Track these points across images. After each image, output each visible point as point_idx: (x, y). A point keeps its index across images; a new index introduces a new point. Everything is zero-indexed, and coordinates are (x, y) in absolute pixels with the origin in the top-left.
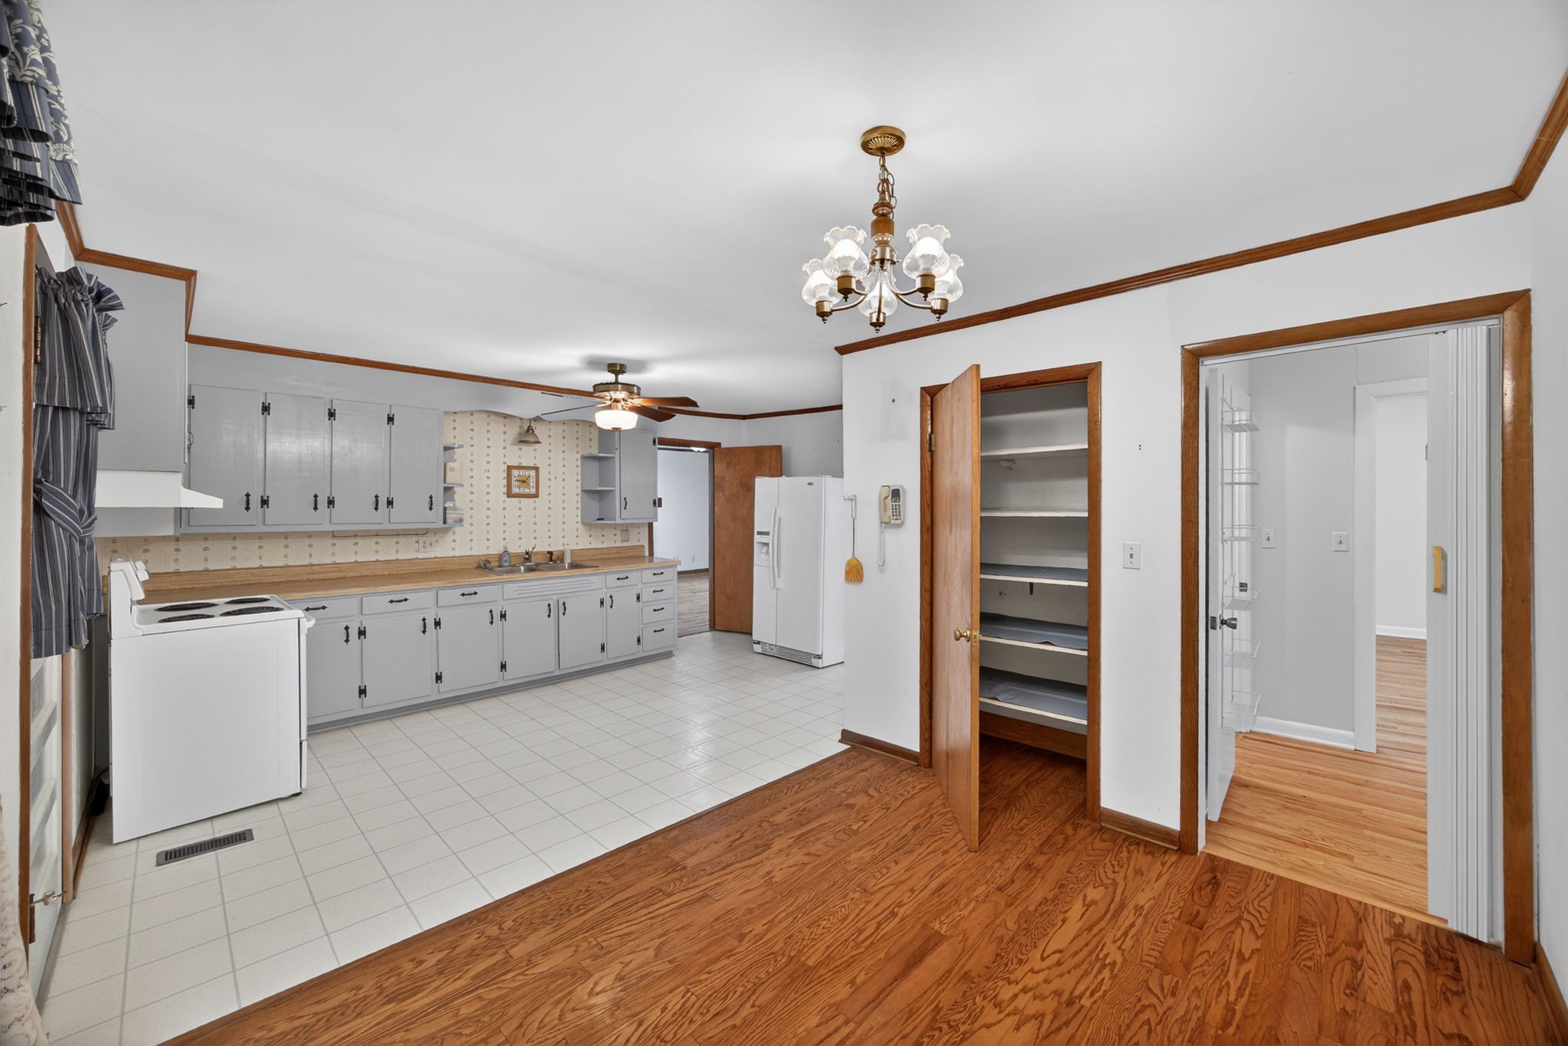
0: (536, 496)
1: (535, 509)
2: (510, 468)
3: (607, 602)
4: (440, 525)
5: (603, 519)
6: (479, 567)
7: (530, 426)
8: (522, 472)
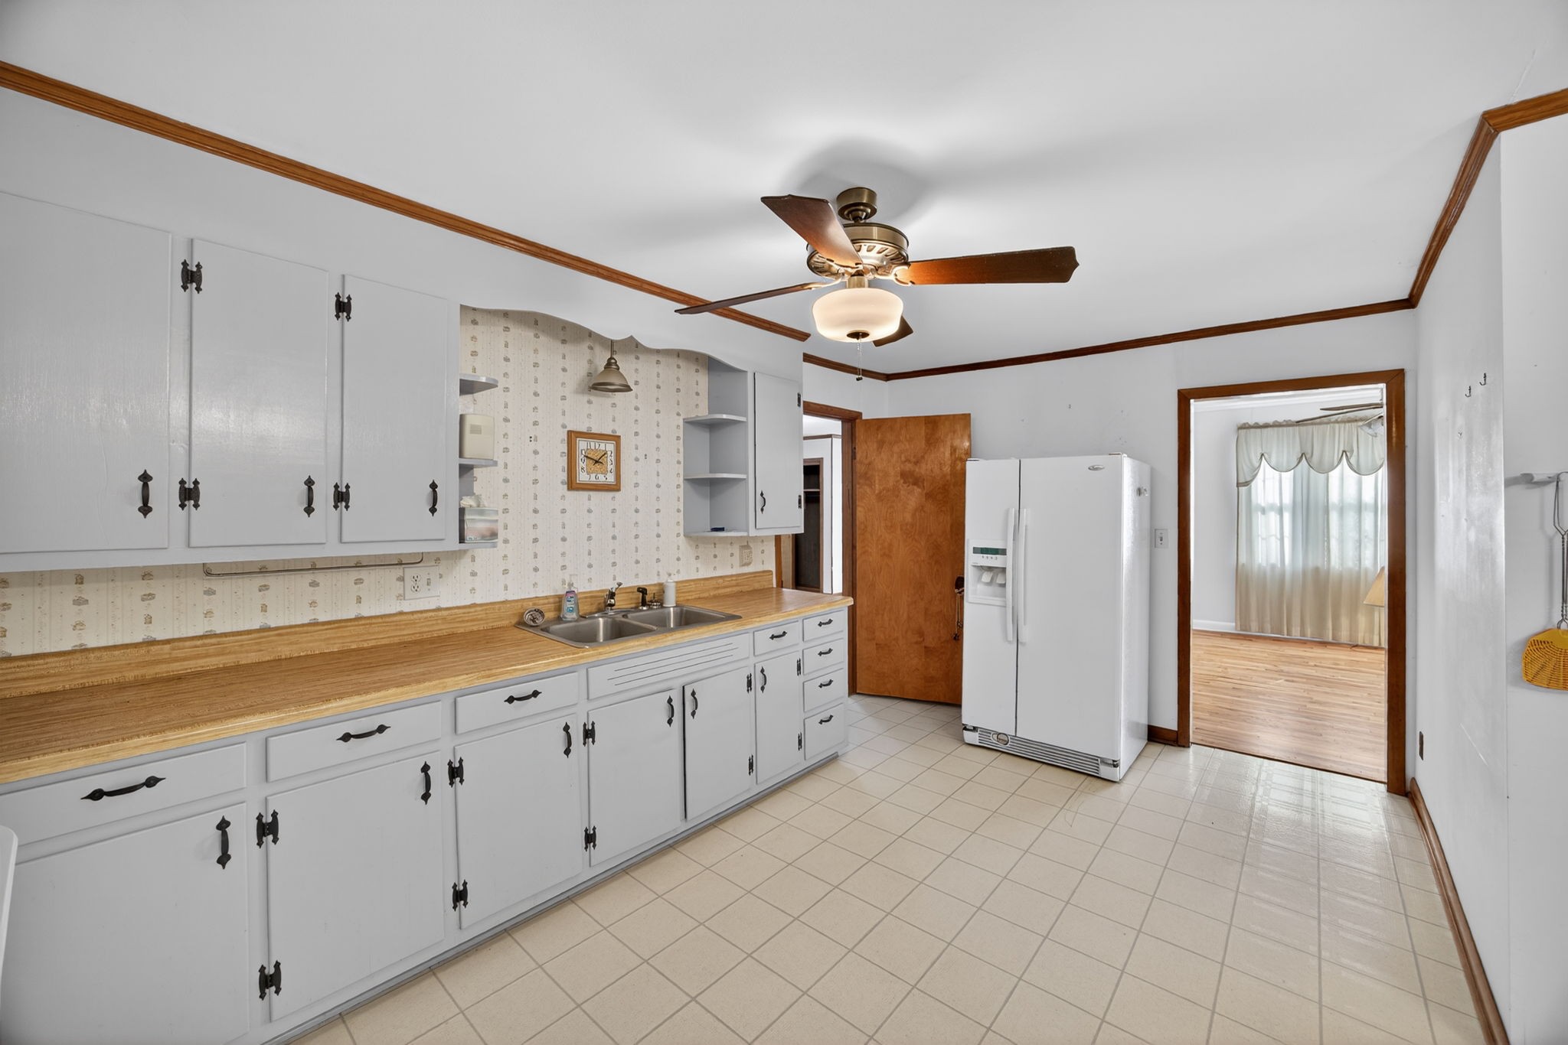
0: (615, 488)
1: (614, 511)
2: (573, 436)
3: (757, 682)
4: (453, 544)
5: (722, 529)
6: (521, 624)
7: (611, 358)
8: (593, 444)
